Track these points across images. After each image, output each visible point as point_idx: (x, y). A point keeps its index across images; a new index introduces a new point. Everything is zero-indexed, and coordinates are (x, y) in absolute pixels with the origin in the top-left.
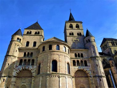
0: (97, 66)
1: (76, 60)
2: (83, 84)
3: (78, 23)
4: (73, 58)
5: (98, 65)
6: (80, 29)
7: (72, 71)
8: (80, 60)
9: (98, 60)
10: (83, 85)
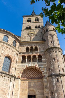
0: (54, 60)
1: (26, 55)
2: (33, 89)
3: (37, 17)
4: (22, 53)
5: (56, 58)
6: (39, 22)
7: (18, 70)
8: (32, 55)
9: (56, 52)
10: (33, 91)
